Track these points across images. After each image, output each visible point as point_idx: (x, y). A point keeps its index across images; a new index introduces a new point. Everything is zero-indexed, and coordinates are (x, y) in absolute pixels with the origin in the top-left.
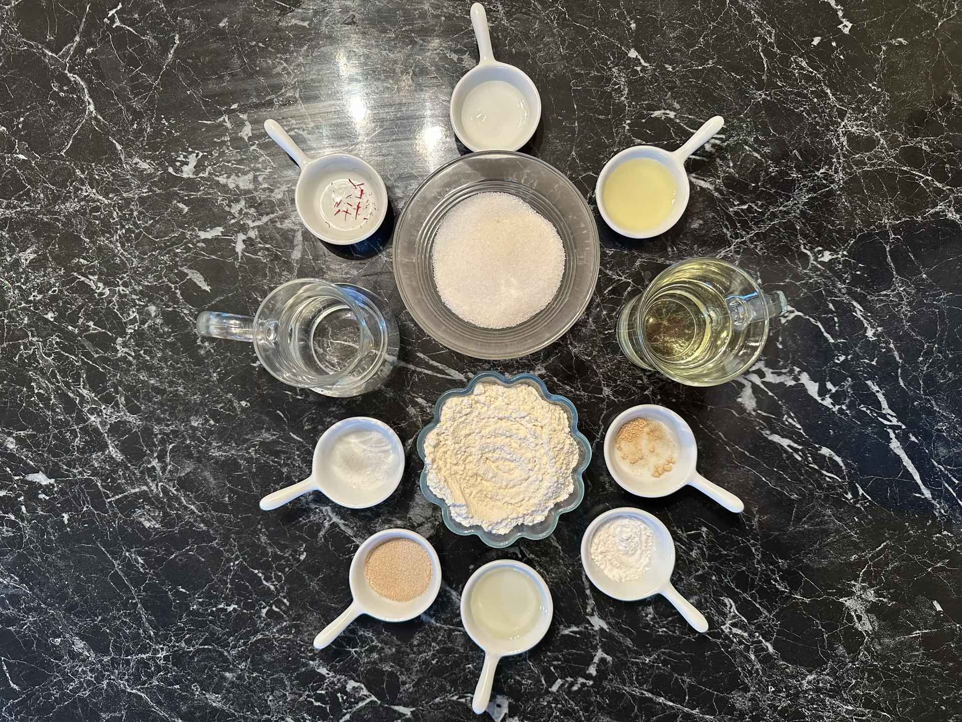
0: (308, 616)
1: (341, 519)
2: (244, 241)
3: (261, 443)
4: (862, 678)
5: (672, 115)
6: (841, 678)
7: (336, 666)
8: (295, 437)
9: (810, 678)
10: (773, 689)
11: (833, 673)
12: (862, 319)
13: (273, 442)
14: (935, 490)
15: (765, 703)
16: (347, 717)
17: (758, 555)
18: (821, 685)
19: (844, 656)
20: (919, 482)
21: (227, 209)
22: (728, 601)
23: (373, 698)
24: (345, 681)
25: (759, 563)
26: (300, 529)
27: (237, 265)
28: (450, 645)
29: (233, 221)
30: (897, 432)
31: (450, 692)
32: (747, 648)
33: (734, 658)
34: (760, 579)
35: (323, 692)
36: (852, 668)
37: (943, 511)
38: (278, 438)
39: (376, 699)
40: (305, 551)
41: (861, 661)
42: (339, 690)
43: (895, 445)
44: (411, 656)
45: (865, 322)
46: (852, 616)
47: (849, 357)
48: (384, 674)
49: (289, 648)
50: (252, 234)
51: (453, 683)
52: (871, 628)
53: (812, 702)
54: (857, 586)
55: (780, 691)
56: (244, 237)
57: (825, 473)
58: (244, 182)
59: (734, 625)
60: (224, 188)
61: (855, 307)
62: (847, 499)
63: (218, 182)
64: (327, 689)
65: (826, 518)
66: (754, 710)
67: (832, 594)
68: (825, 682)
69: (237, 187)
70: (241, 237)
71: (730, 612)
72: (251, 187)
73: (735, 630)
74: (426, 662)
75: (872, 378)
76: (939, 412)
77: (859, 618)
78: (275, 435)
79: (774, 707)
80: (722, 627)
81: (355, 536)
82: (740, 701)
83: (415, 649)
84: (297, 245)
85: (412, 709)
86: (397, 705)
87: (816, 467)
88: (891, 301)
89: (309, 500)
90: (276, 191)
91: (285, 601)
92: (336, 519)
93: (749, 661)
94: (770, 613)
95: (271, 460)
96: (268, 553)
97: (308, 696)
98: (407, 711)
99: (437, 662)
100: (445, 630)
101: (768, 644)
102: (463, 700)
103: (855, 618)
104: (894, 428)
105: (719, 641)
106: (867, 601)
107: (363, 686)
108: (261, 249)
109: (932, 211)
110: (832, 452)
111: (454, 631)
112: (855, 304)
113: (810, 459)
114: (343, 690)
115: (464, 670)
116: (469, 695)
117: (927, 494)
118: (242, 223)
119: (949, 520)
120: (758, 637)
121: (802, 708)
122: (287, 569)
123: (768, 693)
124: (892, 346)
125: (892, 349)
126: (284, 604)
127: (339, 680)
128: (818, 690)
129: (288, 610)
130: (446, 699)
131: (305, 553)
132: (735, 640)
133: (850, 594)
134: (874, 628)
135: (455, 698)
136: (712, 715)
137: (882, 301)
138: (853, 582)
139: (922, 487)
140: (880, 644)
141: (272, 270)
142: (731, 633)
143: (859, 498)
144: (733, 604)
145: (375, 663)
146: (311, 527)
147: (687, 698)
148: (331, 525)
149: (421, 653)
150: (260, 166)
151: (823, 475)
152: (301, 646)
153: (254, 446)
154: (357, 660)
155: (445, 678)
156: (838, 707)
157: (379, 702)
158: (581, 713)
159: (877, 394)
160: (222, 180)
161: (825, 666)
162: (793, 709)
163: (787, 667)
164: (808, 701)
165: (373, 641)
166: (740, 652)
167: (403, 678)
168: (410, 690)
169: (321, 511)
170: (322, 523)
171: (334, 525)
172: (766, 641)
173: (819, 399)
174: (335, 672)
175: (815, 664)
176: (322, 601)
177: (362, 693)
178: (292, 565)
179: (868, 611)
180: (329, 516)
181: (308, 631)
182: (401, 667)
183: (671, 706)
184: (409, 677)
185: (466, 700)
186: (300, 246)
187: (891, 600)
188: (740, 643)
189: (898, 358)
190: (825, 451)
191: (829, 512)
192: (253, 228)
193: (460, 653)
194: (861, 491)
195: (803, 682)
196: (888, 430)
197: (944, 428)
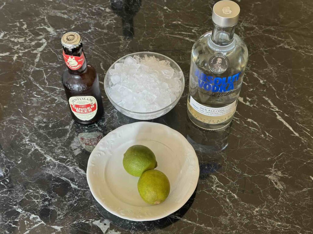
0: (17, 186)
1: (40, 147)
2: (17, 57)
3: (9, 120)
4: (283, 210)
5: (180, 23)
6: (272, 209)
7: (27, 208)
8: (25, 118)
9: (257, 209)
10: (239, 215)
11: (268, 207)
12: (257, 77)
13: (15, 120)
14: (300, 133)
15: (236, 222)
16: (28, 232)
17: (225, 158)
18: (263, 213)
19: (272, 200)
20: (292, 130)
21: (13, 47)
22: (214, 177)
23: (43, 222)
24: (30, 215)
25: (226, 161)
26: (20, 151)
27: (12, 63)
28: (84, 197)
29: (14, 51)
30: (279, 113)
31: (81, 218)
32: (225, 197)
33: (219, 201)
34: (227, 167)
35: (18, 220)
36: (276, 205)
37: (305, 141)
38: (18, 118)
39: (44, 223)
40: (21, 160)
41: (280, 202)
42: (26, 219)
43: (279, 117)
44: (64, 203)
45: (259, 78)
46: (272, 182)
47: (254, 89)
48: (49, 211)
49: (5, 200)
50: (21, 54)
51: (84, 214)
52: (282, 187)
53: (260, 220)
54: (273, 170)
55: (243, 216)
56: (17, 55)
57: (251, 128)
58: (21, 40)
59: (217, 186)
60: (13, 42)
61: (254, 74)
62: (262, 137)
63: (11, 40)
64: (20, 219)
65: (254, 144)
66: (231, 224)
67: (262, 174)
68: (265, 211)
69: (18, 41)
70: (16, 55)
71: (215, 181)
72: (23, 41)
73: (218, 189)
74: (71, 205)
75: (265, 96)
76: (295, 106)
77: (276, 183)
78: (16, 117)
79: (241, 224)
80: (212, 187)
81: (45, 154)
82: (224, 220)
83: (67, 199)
84: (38, 58)
85: (62, 227)
86: (54, 225)
87: (246, 126)
88: (268, 72)
89: (27, 140)
90: (33, 42)
91: (7, 180)
92: (37, 147)
93: (227, 202)
94: (234, 182)
95: (12, 126)
96: (4, 161)
97: (10, 222)
98: (59, 228)
99: (77, 205)
100: (82, 191)
101: (234, 195)
102: (87, 222)
103: (274, 183)
104: (277, 112)
105: (211, 194)
106: (278, 176)
107: (38, 217)
108: (23, 59)
109: (279, 46)
110: (252, 121)
111: (86, 191)
112: (254, 73)
113: (243, 123)
114: (28, 219)
115: (90, 208)
116: (91, 220)
117: (297, 135)
118: (17, 51)
119: (309, 144)
120: (229, 192)
121: (255, 223)
122: (11, 167)
123: (237, 216)
124: (271, 85)
125: (271, 86)
126: (7, 181)
127: (27, 214)
128: (261, 215)
129: (8, 184)
130: (79, 222)
131: (21, 161)
132: (218, 193)
133: (270, 173)
134: (284, 188)
135: (83, 221)
136: (211, 227)
137: (265, 72)
138: (270, 169)
139: (294, 132)
140: (289, 194)
141: (26, 65)
142: (216, 190)
143: (267, 136)
144: (216, 178)
145: (46, 206)
146: (25, 151)
147: (198, 219)
148: (35, 150)
149: (69, 201)
150: (28, 36)
151: (250, 128)
152: (11, 199)
153: (6, 121)
154: (37, 205)
155: (80, 212)
156: (273, 223)
157: (45, 224)
158: (146, 227)
159: (268, 101)
160: (12, 39)
161: (263, 204)
162: (251, 224)
163: (245, 205)
164: (258, 220)
165: (47, 196)
166: (222, 198)
167: (59, 212)
168: (62, 218)
169: (31, 144)
170: (31, 149)
171: (36, 150)
172: (233, 193)
173: (244, 103)
174: (25, 211)
175: (258, 203)
176: (25, 180)
177: (37, 220)
178: (14, 166)
179: (279, 180)
180: (34, 146)
181: (16, 193)
182: (59, 207)
183: (190, 223)
184: (62, 212)
185: (89, 222)
186: (39, 58)
187: (290, 175)
188: (221, 194)
189: (274, 89)
190: (249, 120)
191: (255, 142)
192: (21, 53)
193: (88, 200)
194: (267, 134)
195: (254, 211)
196: (275, 113)
197: (299, 111)
